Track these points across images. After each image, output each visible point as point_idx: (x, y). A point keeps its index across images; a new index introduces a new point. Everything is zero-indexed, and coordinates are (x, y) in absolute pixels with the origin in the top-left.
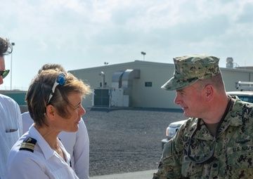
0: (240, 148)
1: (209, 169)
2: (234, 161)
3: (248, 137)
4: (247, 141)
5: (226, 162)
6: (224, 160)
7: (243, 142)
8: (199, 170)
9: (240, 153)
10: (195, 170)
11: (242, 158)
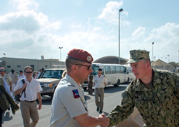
0: (163, 93)
1: (151, 104)
2: (163, 99)
3: (165, 87)
4: (165, 89)
5: (159, 100)
6: (157, 99)
7: (164, 90)
8: (146, 105)
9: (164, 95)
10: (144, 105)
11: (166, 97)
